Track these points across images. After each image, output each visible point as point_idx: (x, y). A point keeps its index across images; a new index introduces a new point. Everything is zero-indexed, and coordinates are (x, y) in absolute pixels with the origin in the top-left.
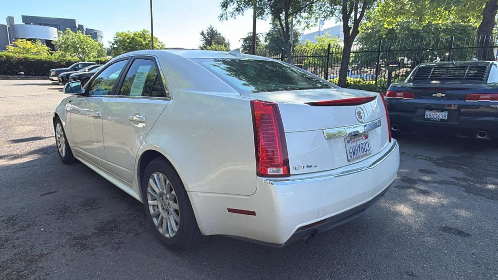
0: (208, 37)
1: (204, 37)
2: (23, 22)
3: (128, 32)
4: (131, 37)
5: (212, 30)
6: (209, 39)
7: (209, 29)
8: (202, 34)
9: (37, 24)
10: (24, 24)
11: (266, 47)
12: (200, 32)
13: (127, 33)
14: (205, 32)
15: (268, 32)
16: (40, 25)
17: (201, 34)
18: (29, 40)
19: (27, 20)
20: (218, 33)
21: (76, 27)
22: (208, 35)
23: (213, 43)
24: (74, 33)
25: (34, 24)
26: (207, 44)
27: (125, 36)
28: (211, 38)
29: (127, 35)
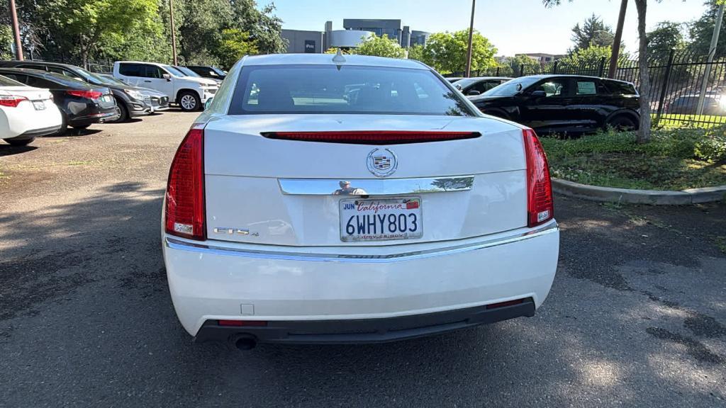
0: (585, 34)
1: (579, 34)
2: (344, 27)
3: (447, 32)
4: (450, 39)
5: (594, 23)
6: (587, 36)
7: (590, 21)
8: (576, 30)
9: (358, 29)
10: (344, 29)
11: (690, 47)
12: (573, 27)
13: (445, 34)
14: (582, 27)
15: (697, 19)
16: (361, 29)
17: (574, 30)
18: (342, 48)
19: (349, 24)
20: (604, 27)
21: (400, 30)
22: (585, 31)
23: (591, 43)
24: (379, 38)
25: (353, 29)
26: (581, 45)
27: (441, 38)
28: (591, 35)
29: (444, 36)
